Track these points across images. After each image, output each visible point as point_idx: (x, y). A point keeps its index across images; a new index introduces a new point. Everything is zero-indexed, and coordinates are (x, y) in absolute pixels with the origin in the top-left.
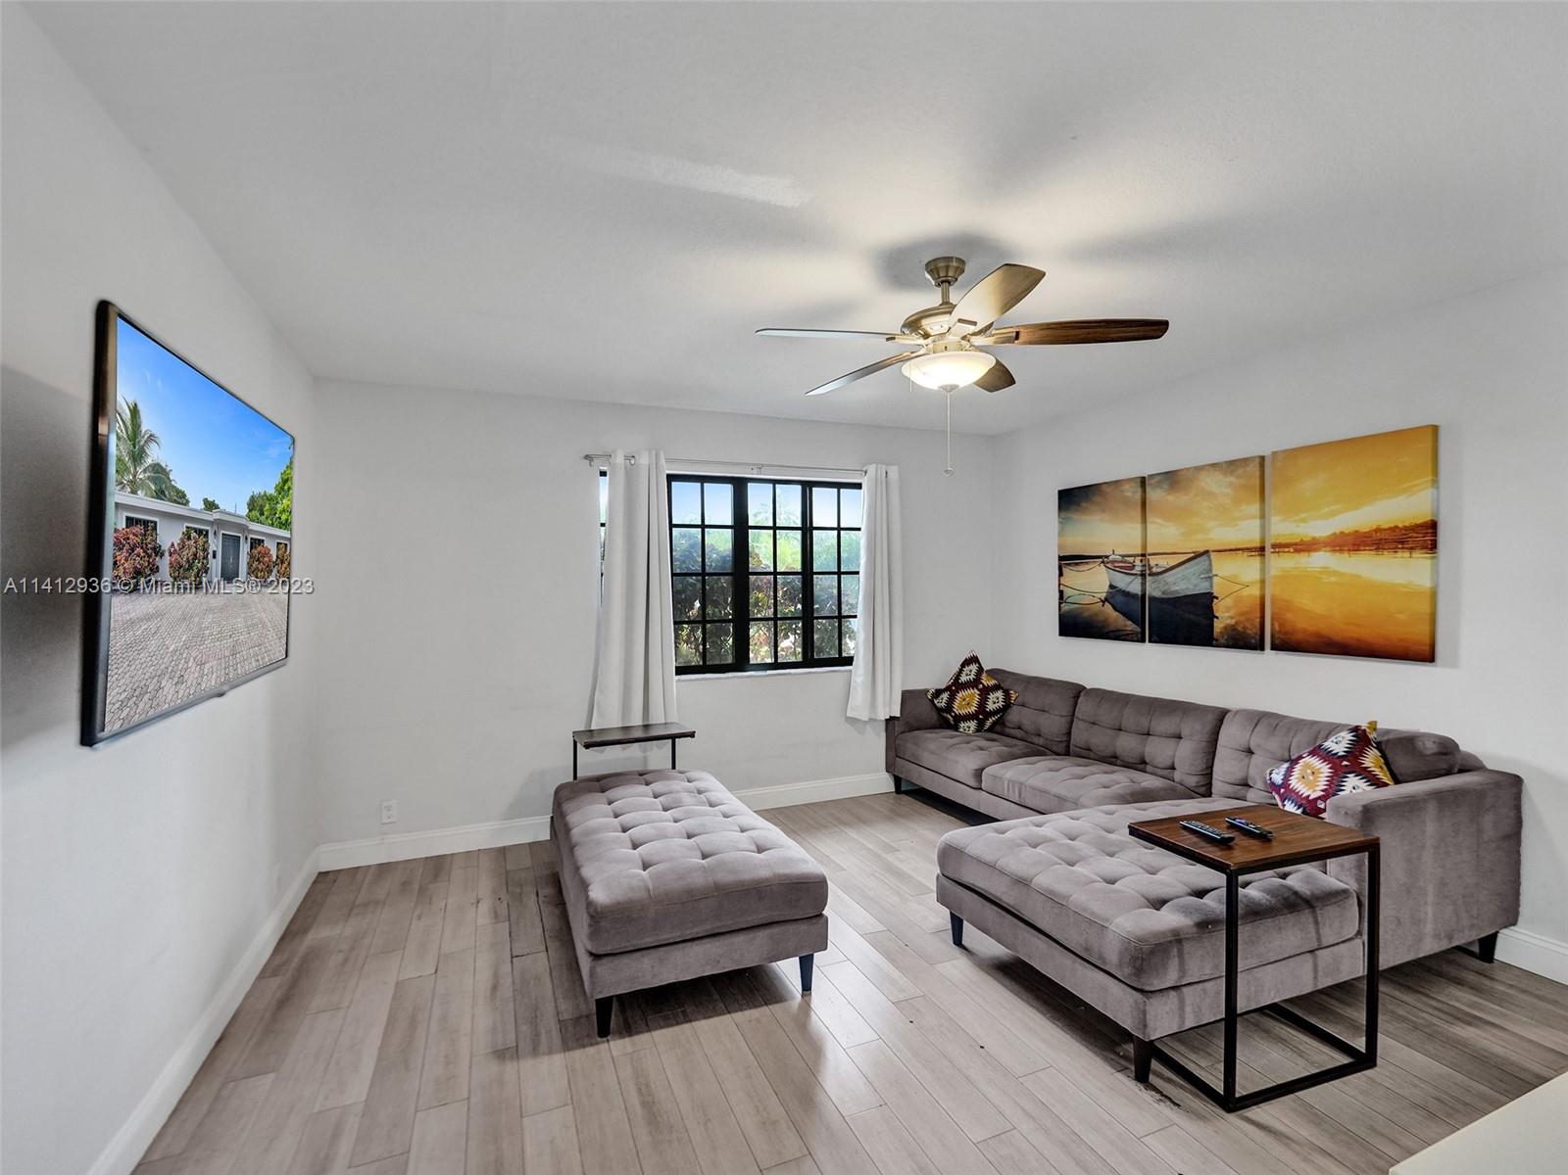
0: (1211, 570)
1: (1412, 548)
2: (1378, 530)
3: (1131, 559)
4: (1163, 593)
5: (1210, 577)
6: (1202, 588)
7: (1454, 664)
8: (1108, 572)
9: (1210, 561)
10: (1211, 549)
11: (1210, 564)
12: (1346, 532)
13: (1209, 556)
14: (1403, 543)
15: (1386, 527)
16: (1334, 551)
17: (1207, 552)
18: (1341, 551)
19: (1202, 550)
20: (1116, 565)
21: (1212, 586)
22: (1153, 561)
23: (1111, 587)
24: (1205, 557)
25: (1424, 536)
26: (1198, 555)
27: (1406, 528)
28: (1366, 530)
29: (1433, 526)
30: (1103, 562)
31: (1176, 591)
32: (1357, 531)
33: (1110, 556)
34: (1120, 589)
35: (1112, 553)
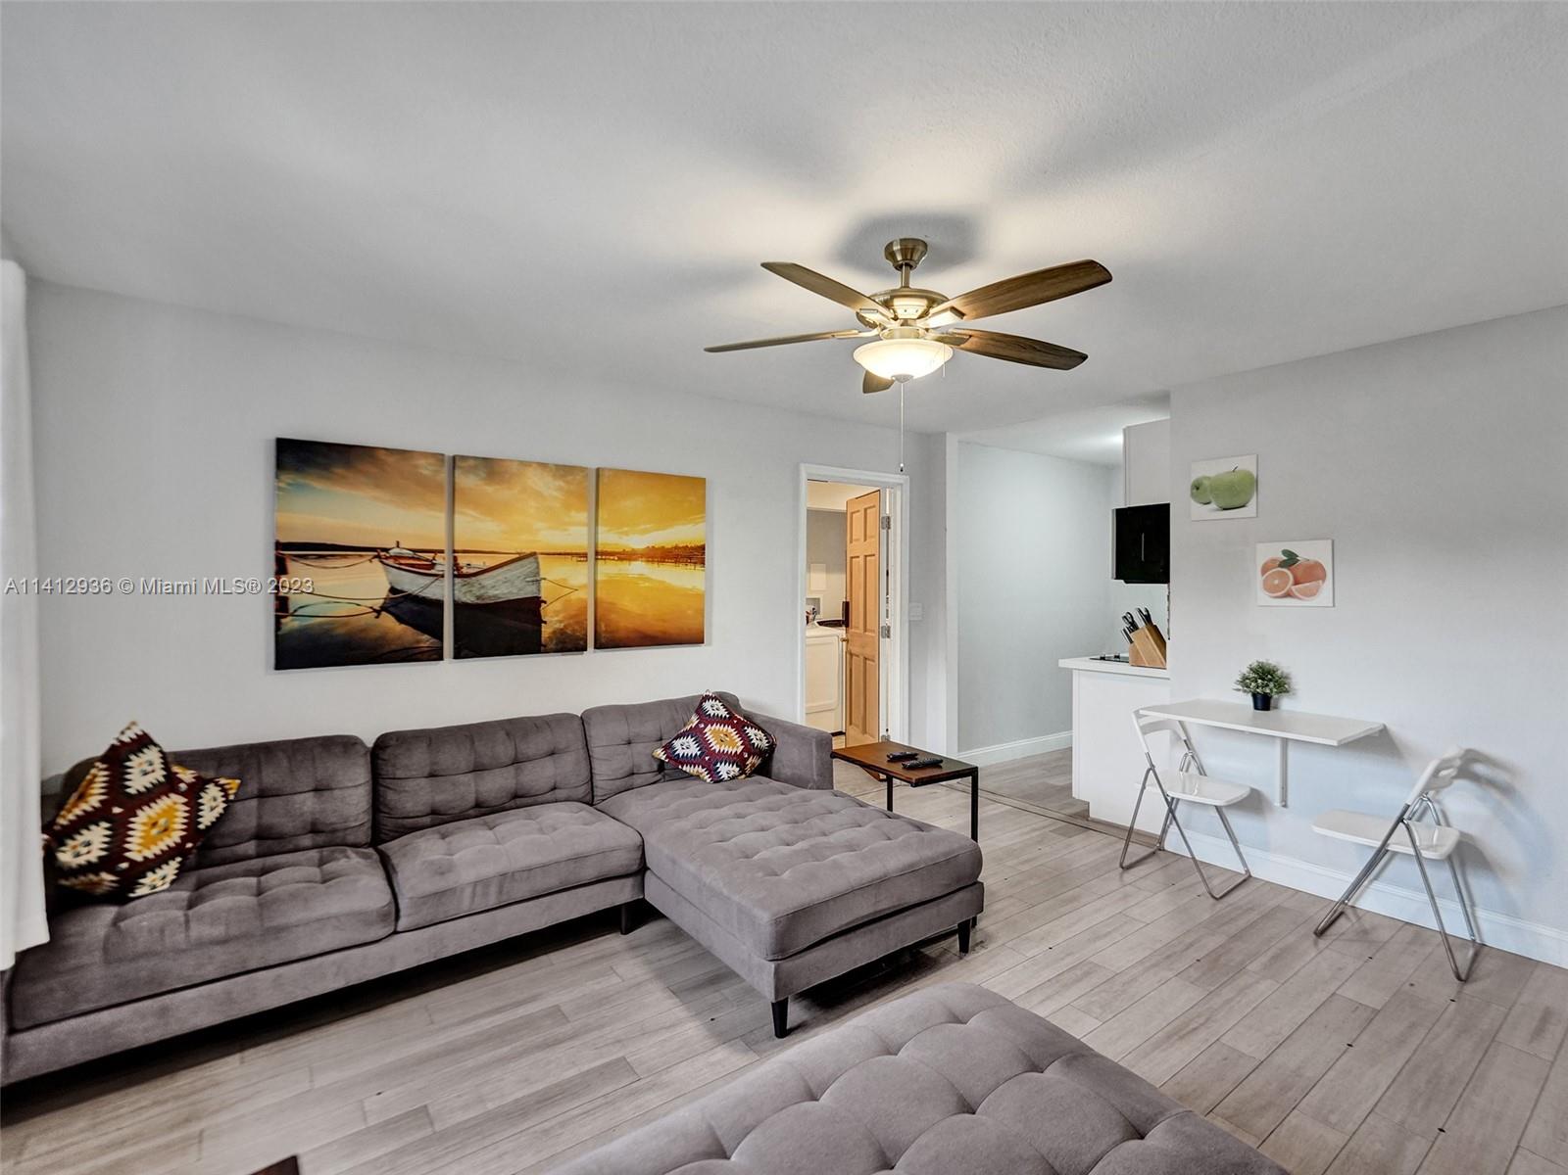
0: (538, 573)
1: (695, 563)
2: (676, 547)
3: (429, 556)
4: (478, 598)
5: (537, 581)
6: (528, 592)
7: (710, 644)
8: (387, 572)
9: (538, 563)
10: (537, 551)
11: (538, 567)
12: (657, 546)
13: (537, 559)
14: (690, 559)
15: (681, 545)
16: (648, 561)
17: (533, 554)
18: (653, 561)
19: (528, 552)
20: (403, 562)
21: (539, 590)
22: (463, 560)
23: (393, 590)
24: (531, 559)
25: (694, 555)
26: (522, 557)
27: (692, 548)
28: (670, 547)
29: (703, 548)
30: (378, 557)
31: (495, 596)
32: (663, 547)
33: (390, 549)
34: (410, 594)
35: (394, 545)
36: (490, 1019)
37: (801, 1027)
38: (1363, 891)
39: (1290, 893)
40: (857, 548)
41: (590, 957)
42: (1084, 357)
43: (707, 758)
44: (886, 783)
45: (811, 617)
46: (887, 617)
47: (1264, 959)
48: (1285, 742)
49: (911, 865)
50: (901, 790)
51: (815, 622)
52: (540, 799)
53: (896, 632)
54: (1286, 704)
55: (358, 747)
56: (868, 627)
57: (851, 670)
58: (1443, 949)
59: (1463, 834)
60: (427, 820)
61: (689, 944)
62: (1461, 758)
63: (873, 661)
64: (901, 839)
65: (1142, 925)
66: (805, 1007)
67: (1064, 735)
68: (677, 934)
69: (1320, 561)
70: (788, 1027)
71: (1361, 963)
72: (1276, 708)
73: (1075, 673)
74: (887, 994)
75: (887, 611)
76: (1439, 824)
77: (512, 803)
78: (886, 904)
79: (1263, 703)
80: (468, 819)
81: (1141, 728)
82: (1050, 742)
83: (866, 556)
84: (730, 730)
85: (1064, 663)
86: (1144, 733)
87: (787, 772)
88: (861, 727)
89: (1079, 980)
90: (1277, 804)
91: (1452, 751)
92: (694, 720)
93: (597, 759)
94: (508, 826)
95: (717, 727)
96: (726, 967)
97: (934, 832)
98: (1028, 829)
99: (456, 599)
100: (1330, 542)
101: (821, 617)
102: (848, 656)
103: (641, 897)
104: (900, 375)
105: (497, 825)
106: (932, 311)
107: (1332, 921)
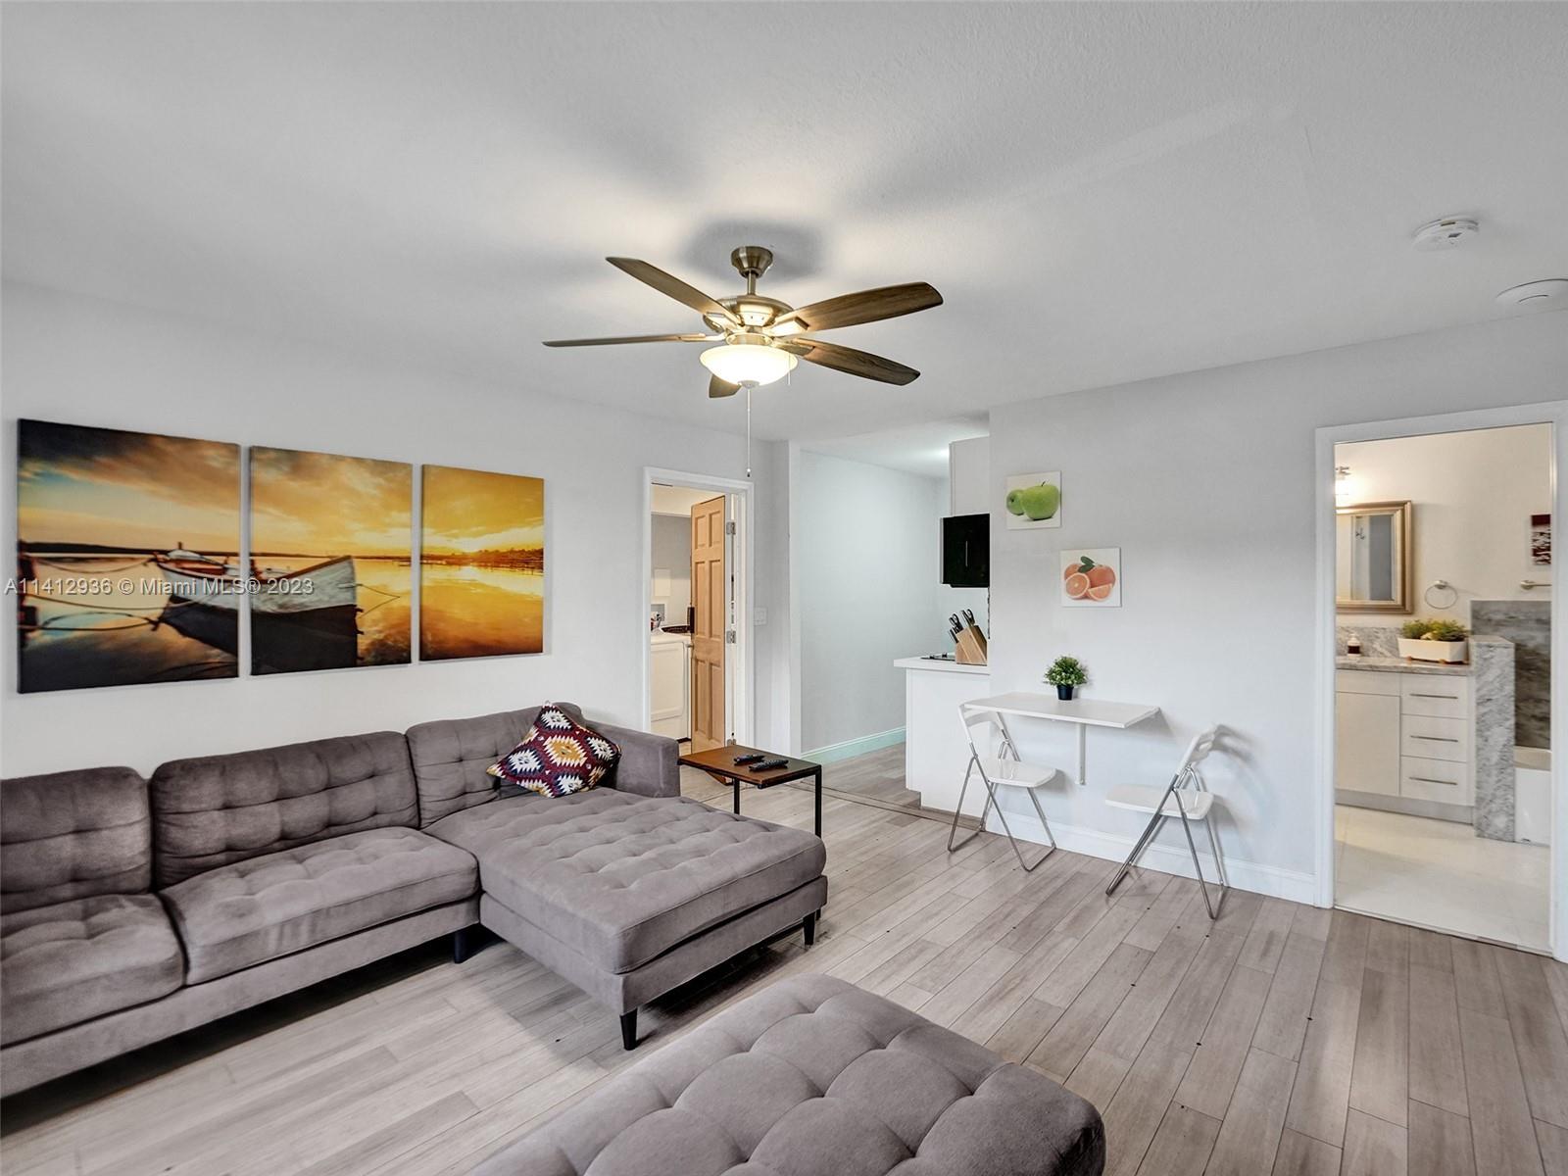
0: (353, 579)
1: (533, 568)
2: (512, 551)
3: (221, 560)
4: (281, 606)
5: (352, 587)
6: (342, 599)
7: (550, 652)
8: (167, 577)
9: (353, 568)
10: (353, 555)
11: (353, 573)
12: (490, 550)
13: (351, 563)
14: (527, 563)
15: (517, 550)
16: (481, 566)
17: (347, 558)
18: (486, 566)
19: (341, 555)
20: (187, 566)
21: (354, 598)
22: (262, 564)
23: (174, 598)
24: (345, 564)
25: (532, 560)
26: (334, 561)
27: (529, 552)
28: (505, 551)
29: (540, 552)
30: (155, 560)
31: (302, 604)
32: (497, 551)
33: (171, 551)
34: (196, 603)
35: (176, 546)
36: (307, 1069)
37: (651, 1036)
38: (1142, 854)
39: (1087, 859)
40: (703, 554)
41: (419, 992)
42: (917, 375)
43: (547, 772)
44: (733, 787)
45: (655, 623)
46: (733, 622)
47: (1067, 920)
48: (1084, 726)
49: (758, 866)
50: (748, 793)
51: (660, 628)
52: (357, 826)
53: (741, 637)
54: (1083, 693)
55: (133, 779)
56: (713, 633)
57: (696, 676)
58: (1201, 895)
59: (1215, 796)
60: (221, 857)
61: (529, 966)
62: (1215, 733)
63: (719, 666)
64: (748, 840)
65: (968, 901)
66: (655, 1016)
67: (897, 730)
68: (518, 956)
69: (1111, 567)
70: (637, 1038)
71: (1141, 914)
72: (1076, 697)
73: (907, 671)
74: (736, 993)
75: (733, 616)
76: (1199, 790)
77: (325, 832)
78: (734, 905)
79: (1066, 693)
80: (271, 853)
81: (966, 721)
82: (885, 737)
83: (711, 562)
84: (572, 741)
85: (898, 663)
86: (968, 726)
87: (633, 781)
88: (707, 732)
89: (914, 958)
90: (1077, 782)
91: (1208, 728)
92: (533, 733)
93: (424, 779)
94: (325, 857)
95: (557, 739)
96: (572, 985)
97: (779, 832)
98: (867, 821)
99: (254, 607)
100: (1118, 550)
101: (665, 624)
102: (694, 662)
103: (477, 922)
104: (747, 381)
105: (310, 857)
106: (777, 320)
107: (1121, 880)
